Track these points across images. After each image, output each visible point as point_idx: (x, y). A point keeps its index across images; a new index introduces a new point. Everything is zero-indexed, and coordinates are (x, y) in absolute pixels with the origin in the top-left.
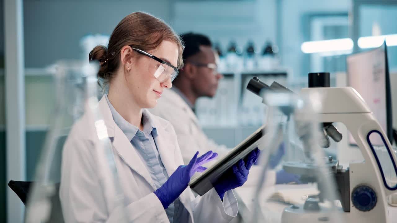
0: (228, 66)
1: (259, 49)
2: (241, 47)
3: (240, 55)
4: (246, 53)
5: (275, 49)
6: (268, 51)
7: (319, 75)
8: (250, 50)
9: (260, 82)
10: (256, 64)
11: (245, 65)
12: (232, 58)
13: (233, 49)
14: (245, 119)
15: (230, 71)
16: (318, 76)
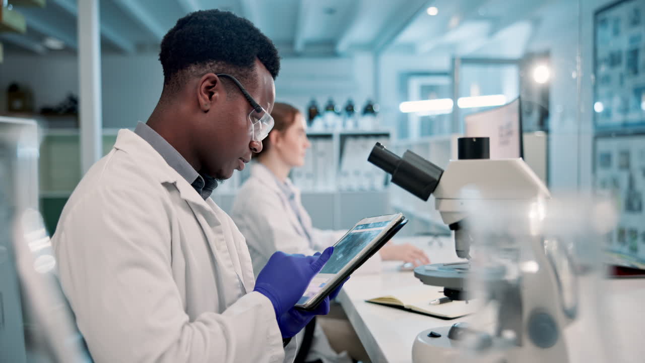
0: (326, 126)
1: (358, 108)
2: (340, 106)
3: (339, 114)
4: (345, 113)
5: (376, 108)
6: (369, 109)
7: (475, 140)
8: (350, 109)
9: (385, 149)
10: (356, 125)
11: (344, 125)
12: (330, 117)
13: (330, 107)
14: (345, 183)
15: (328, 131)
16: (475, 142)
